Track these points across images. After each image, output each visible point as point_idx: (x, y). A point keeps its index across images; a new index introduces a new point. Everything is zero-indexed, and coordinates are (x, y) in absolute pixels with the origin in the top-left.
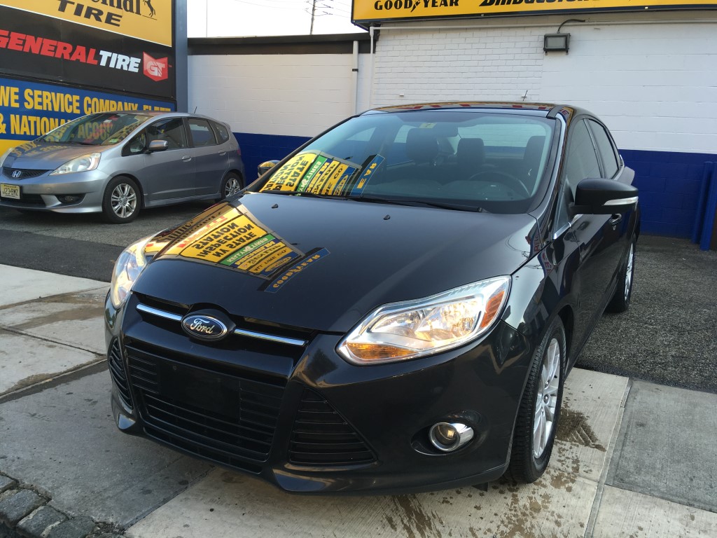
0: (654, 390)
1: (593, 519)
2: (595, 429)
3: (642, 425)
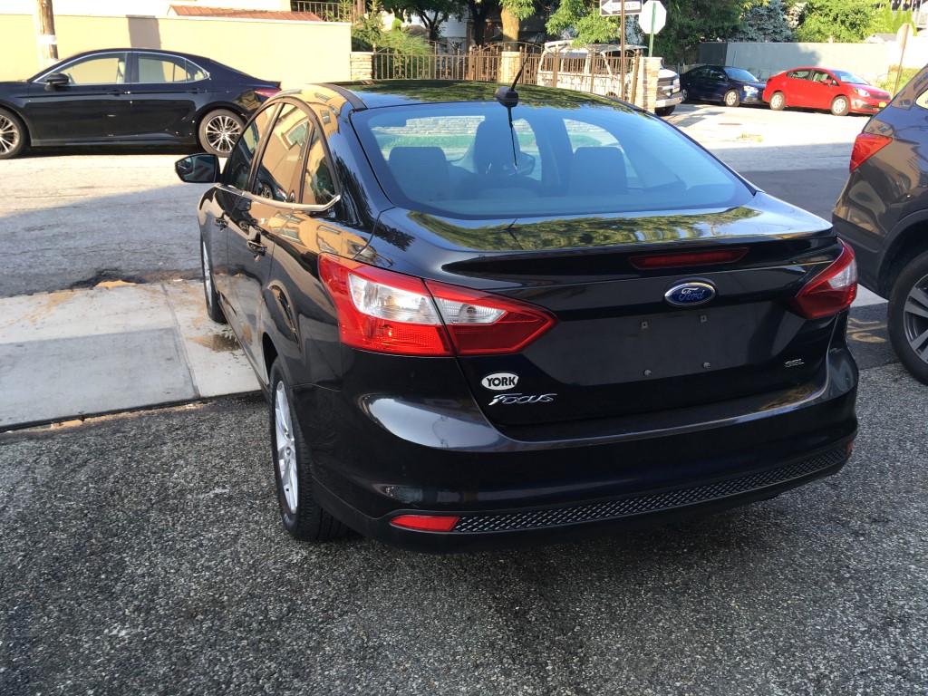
0: (170, 391)
1: (174, 315)
2: (201, 347)
3: (169, 359)
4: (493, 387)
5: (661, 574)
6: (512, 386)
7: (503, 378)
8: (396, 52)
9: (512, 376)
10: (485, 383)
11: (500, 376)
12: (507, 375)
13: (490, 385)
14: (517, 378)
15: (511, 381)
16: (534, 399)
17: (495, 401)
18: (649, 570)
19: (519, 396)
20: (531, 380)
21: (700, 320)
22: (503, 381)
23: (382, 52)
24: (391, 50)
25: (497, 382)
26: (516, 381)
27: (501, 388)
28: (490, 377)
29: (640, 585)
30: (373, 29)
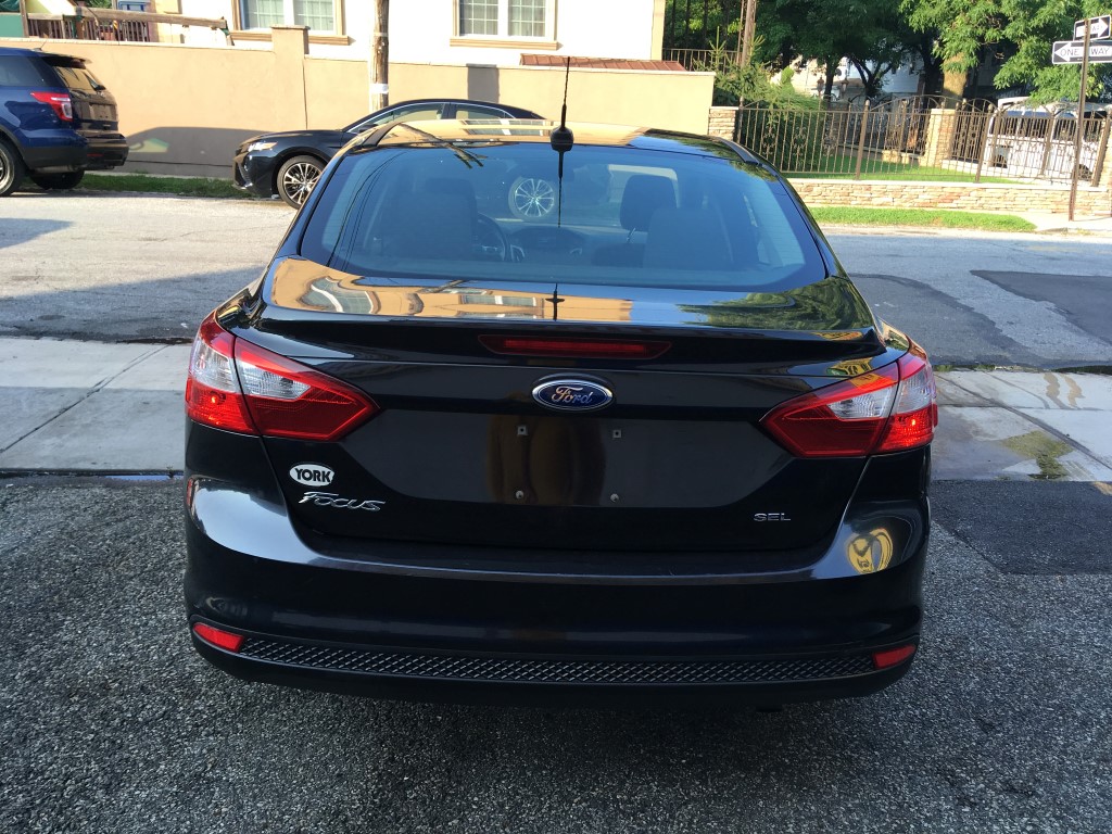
4: (302, 481)
5: (623, 782)
6: (326, 483)
7: (315, 472)
8: (771, 108)
9: (327, 470)
10: (293, 473)
11: (312, 467)
12: (321, 469)
13: (299, 478)
14: (332, 474)
15: (326, 476)
16: (354, 504)
17: (306, 499)
18: (610, 775)
19: (335, 498)
20: (350, 479)
21: (611, 435)
22: (315, 475)
23: (751, 106)
24: (764, 105)
25: (307, 475)
26: (331, 477)
27: (311, 483)
28: (299, 467)
29: (582, 789)
30: (747, 80)
